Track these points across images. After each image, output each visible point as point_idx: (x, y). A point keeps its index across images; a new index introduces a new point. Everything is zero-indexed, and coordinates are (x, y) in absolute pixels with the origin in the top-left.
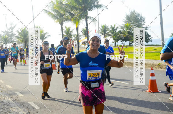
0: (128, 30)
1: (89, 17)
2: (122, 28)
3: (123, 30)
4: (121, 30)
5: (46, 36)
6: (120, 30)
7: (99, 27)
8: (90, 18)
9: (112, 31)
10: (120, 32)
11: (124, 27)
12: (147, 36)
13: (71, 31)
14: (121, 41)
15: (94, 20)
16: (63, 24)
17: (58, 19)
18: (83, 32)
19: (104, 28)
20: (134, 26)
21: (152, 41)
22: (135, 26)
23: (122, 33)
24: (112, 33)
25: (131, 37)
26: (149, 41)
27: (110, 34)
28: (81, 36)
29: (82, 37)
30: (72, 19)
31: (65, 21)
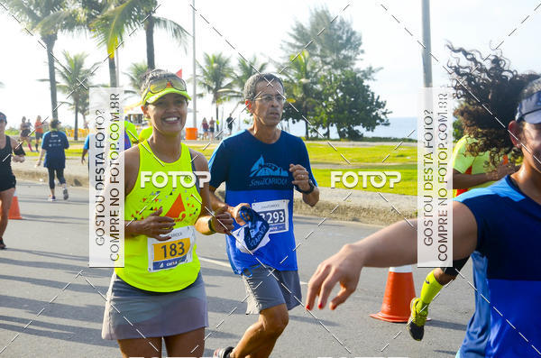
0: (302, 80)
1: (158, 20)
3: (284, 78)
7: (195, 60)
8: (163, 23)
11: (290, 67)
12: (371, 103)
13: (88, 71)
16: (56, 42)
18: (133, 79)
19: (215, 65)
20: (327, 64)
21: (387, 124)
22: (330, 66)
25: (314, 106)
26: (378, 124)
27: (238, 89)
28: (126, 92)
29: (131, 94)
30: (93, 24)
31: (62, 28)
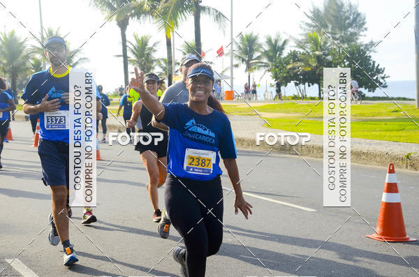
0: (317, 52)
1: (204, 8)
2: (300, 44)
3: (302, 51)
4: (297, 49)
5: (75, 60)
6: (294, 51)
8: (207, 10)
9: (271, 54)
10: (294, 56)
11: (307, 43)
12: (372, 70)
13: (151, 49)
14: (296, 84)
15: (219, 16)
16: (128, 27)
17: (112, 9)
19: (247, 43)
20: (336, 39)
21: (385, 87)
22: (339, 41)
23: (299, 61)
24: (270, 59)
26: (378, 86)
27: (265, 60)
31: (132, 16)
